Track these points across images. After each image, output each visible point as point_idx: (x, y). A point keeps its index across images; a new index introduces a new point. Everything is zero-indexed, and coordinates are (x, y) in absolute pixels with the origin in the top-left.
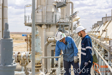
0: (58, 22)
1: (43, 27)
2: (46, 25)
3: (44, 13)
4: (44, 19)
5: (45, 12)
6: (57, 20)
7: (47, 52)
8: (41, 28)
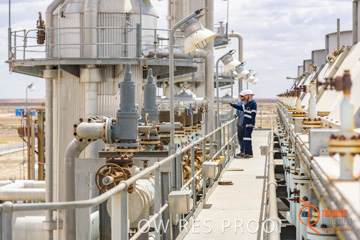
0: (146, 53)
1: (86, 74)
2: (97, 66)
3: (91, 17)
4: (91, 43)
5: (95, 14)
6: (143, 47)
7: (76, 179)
8: (77, 79)
